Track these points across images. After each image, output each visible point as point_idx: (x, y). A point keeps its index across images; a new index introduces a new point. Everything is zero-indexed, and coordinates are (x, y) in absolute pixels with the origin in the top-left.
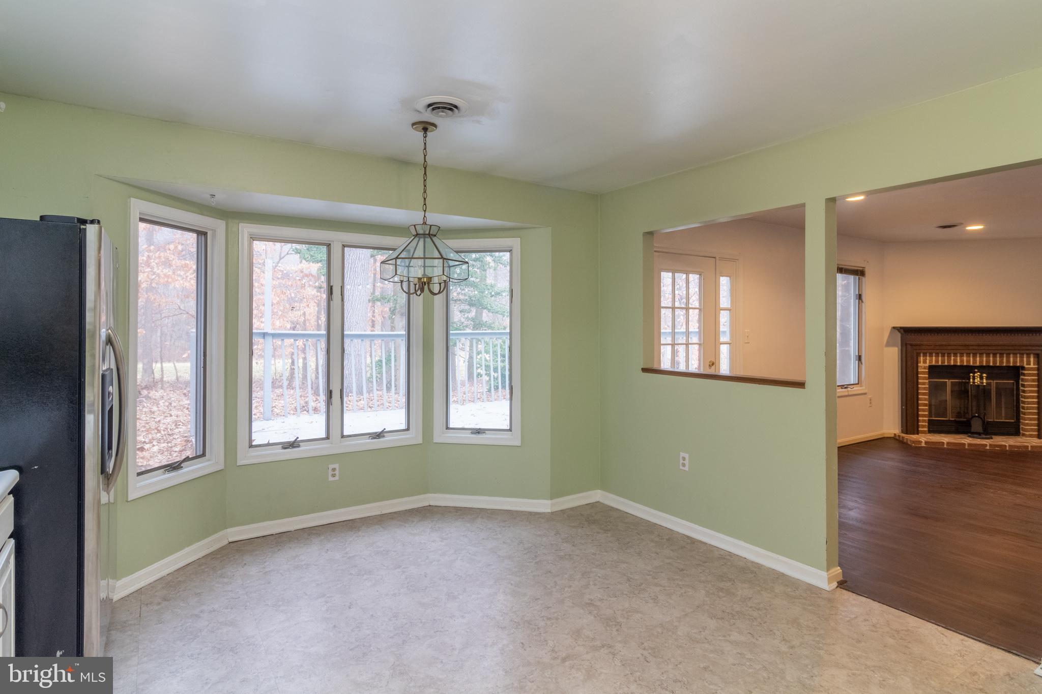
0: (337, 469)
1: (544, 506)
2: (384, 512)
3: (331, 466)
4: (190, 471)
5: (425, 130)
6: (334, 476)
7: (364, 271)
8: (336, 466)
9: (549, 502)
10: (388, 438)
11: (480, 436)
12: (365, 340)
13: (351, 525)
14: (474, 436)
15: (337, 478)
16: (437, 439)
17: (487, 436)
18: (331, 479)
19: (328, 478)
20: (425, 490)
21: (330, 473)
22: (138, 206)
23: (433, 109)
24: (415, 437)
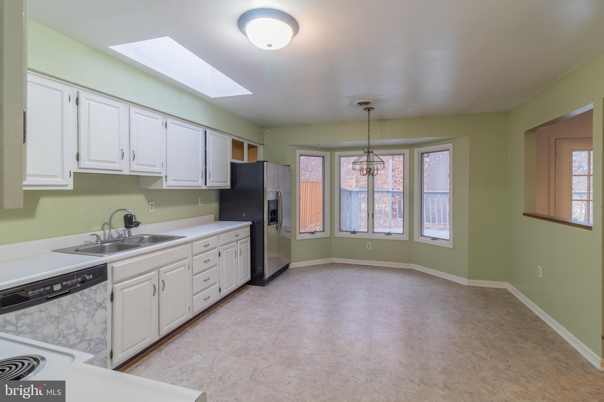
0: (370, 245)
1: (464, 281)
2: (390, 266)
3: (368, 243)
4: (317, 235)
5: (369, 110)
6: (369, 247)
7: (444, 161)
8: (370, 243)
9: (467, 280)
10: (393, 236)
11: (436, 241)
12: (436, 195)
13: (372, 268)
14: (432, 240)
15: (370, 248)
16: (415, 240)
17: (439, 241)
18: (368, 248)
19: (367, 248)
20: (411, 262)
21: (368, 246)
22: (299, 152)
23: (361, 104)
24: (406, 237)
